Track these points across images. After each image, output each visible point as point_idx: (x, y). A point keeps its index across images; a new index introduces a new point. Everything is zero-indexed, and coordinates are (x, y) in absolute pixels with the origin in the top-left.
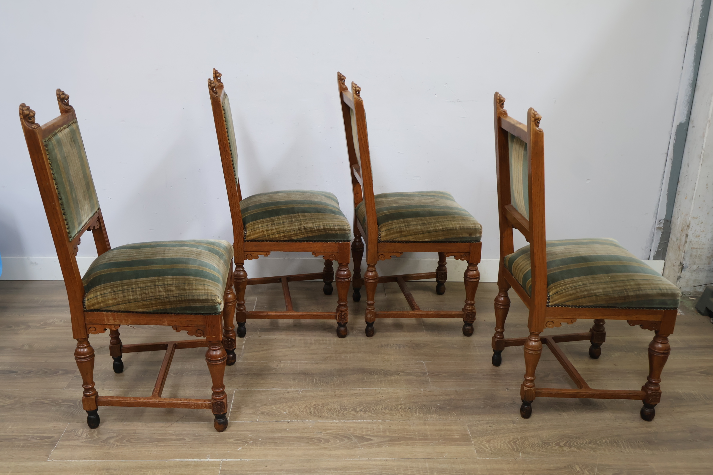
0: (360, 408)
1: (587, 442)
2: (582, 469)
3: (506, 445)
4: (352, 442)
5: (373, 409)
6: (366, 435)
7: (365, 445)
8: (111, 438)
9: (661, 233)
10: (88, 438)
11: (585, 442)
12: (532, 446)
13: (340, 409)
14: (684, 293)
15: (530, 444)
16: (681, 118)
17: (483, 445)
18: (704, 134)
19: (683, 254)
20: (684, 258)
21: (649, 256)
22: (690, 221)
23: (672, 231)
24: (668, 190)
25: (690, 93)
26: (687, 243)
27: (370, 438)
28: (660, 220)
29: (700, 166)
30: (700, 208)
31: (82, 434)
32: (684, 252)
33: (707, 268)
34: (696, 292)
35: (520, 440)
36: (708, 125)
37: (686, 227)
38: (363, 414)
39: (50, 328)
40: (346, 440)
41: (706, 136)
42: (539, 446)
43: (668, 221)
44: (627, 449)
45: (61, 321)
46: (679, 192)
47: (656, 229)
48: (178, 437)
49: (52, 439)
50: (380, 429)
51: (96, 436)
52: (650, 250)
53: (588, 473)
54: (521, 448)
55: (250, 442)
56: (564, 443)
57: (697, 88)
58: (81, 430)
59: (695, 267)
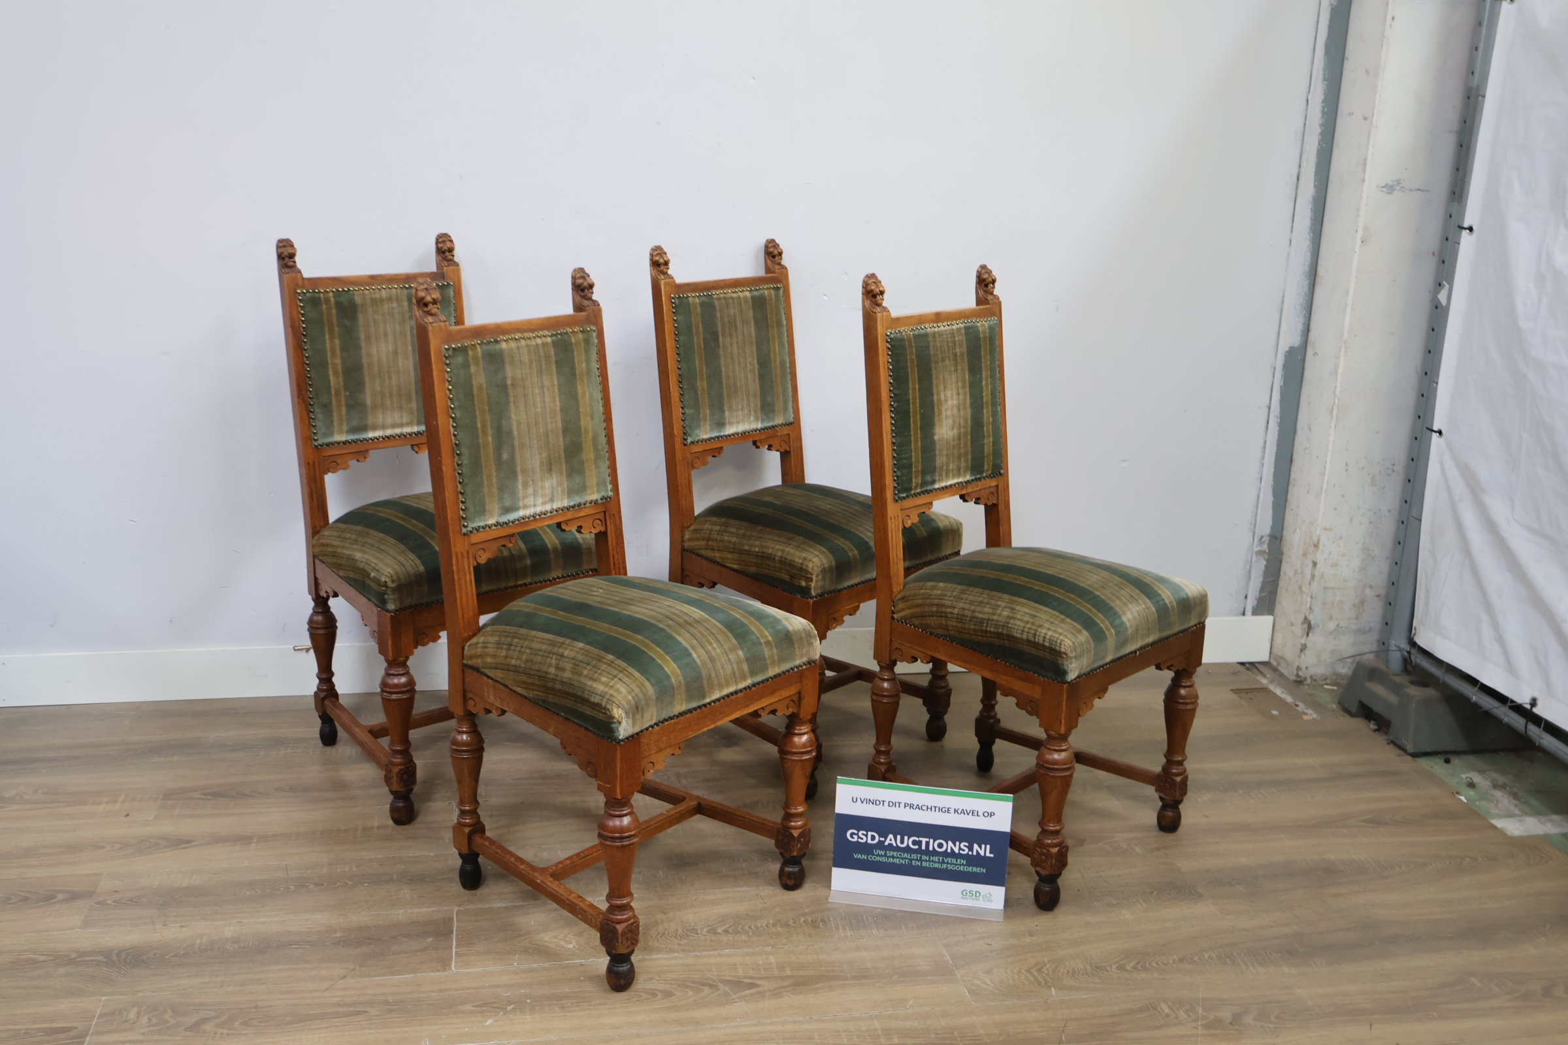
0: (724, 928)
1: (1174, 960)
2: (1174, 1009)
3: (1023, 977)
4: (719, 992)
5: (750, 927)
6: (746, 977)
7: (745, 996)
8: (204, 1021)
9: (1265, 563)
10: (154, 1026)
11: (1171, 962)
12: (1073, 974)
13: (683, 932)
14: (1315, 678)
15: (1068, 972)
16: (1291, 339)
17: (978, 979)
18: (1336, 367)
19: (1309, 600)
20: (1310, 608)
21: (1245, 608)
22: (1319, 536)
23: (1285, 558)
24: (1274, 477)
25: (1306, 289)
26: (1316, 580)
27: (754, 981)
28: (1262, 537)
29: (1333, 428)
30: (1335, 509)
31: (138, 1018)
32: (1312, 597)
33: (1354, 627)
34: (1335, 674)
35: (1048, 966)
36: (1343, 349)
37: (1313, 548)
38: (731, 938)
39: (15, 807)
40: (707, 990)
41: (1340, 370)
42: (1087, 974)
43: (1276, 538)
44: (1251, 968)
45: (36, 791)
46: (1294, 480)
47: (1254, 555)
48: (351, 1009)
49: (73, 1033)
50: (771, 963)
51: (170, 1019)
52: (1246, 597)
53: (1185, 1016)
54: (1053, 979)
55: (509, 1008)
56: (1132, 965)
57: (1318, 280)
58: (135, 1010)
59: (1332, 625)
